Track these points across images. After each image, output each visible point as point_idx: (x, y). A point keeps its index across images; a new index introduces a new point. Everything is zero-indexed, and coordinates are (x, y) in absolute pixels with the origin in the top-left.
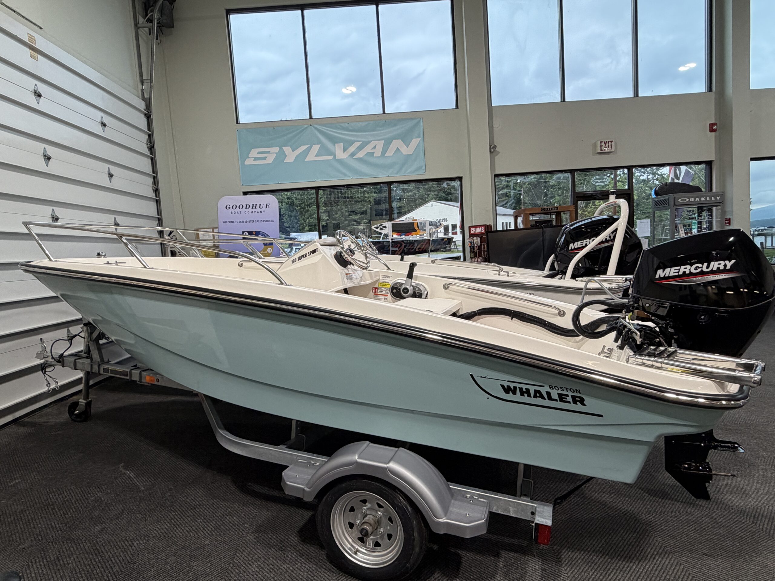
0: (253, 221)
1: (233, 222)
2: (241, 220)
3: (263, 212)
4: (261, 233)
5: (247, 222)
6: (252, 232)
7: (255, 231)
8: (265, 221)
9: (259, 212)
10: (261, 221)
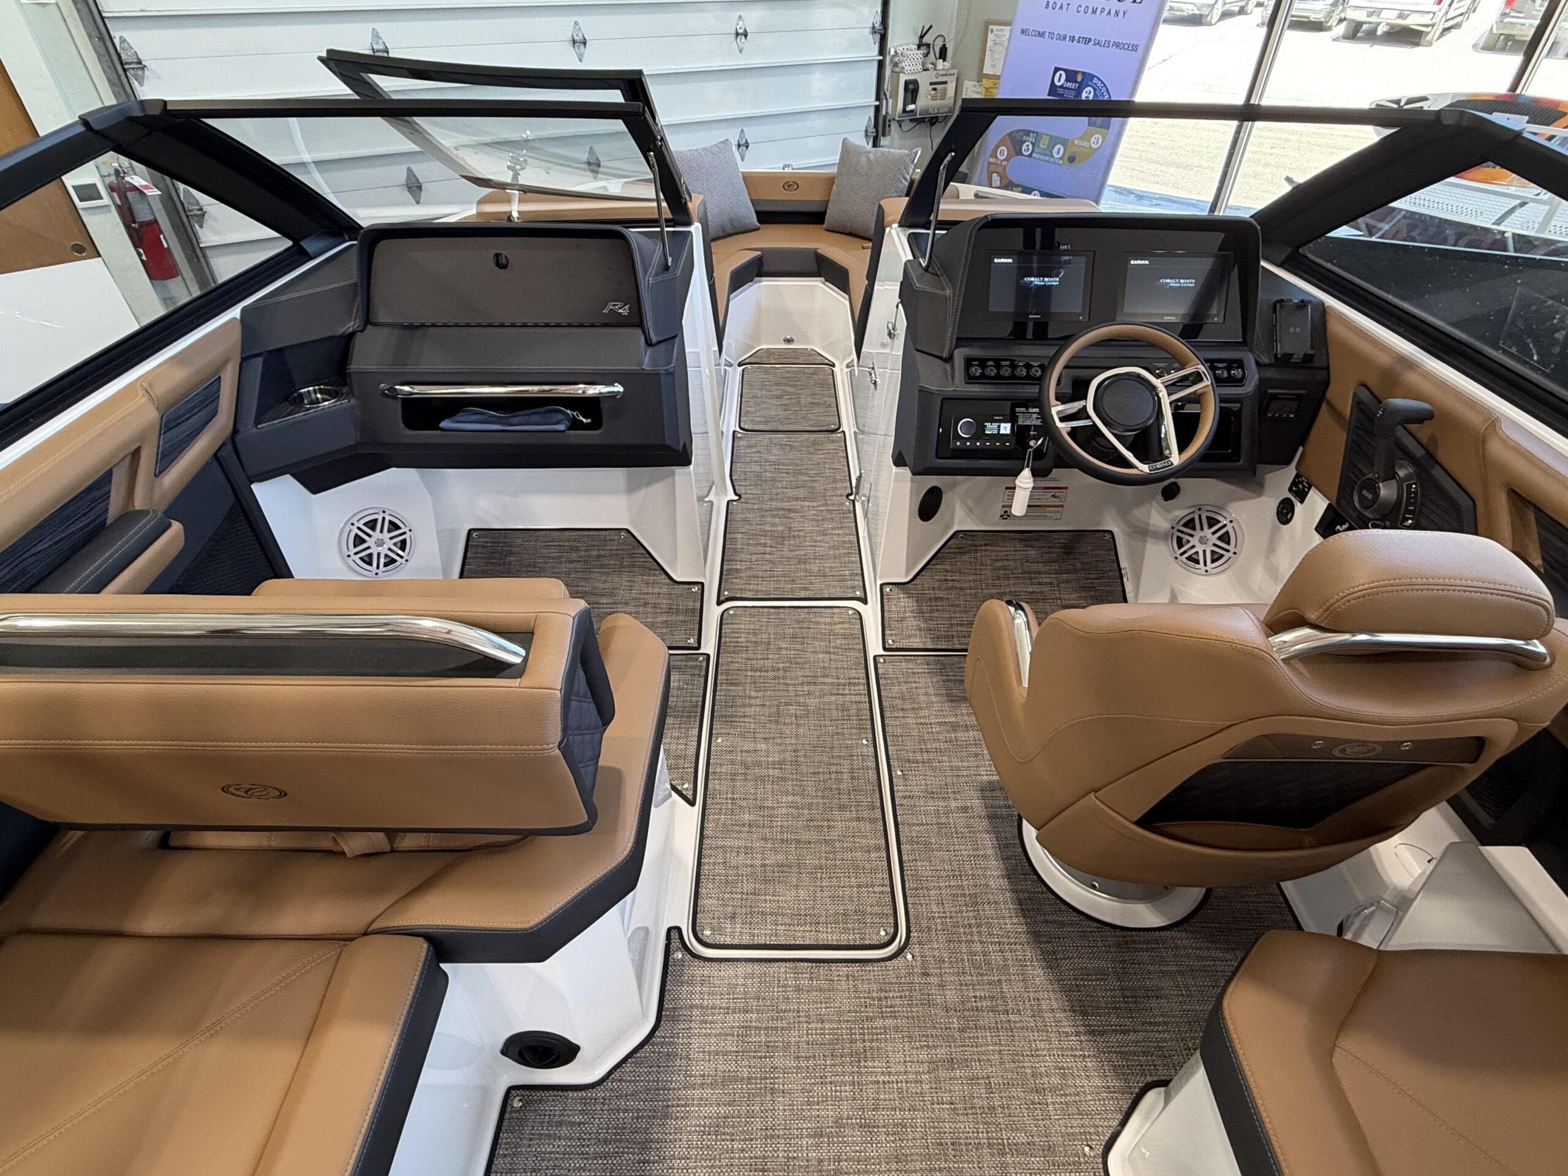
0: (1088, 41)
1: (1041, 35)
2: (1062, 33)
3: (1121, 14)
4: (1095, 80)
5: (1073, 39)
6: (1077, 72)
7: (1084, 73)
8: (1117, 45)
9: (1113, 13)
10: (1107, 44)
